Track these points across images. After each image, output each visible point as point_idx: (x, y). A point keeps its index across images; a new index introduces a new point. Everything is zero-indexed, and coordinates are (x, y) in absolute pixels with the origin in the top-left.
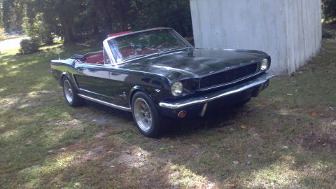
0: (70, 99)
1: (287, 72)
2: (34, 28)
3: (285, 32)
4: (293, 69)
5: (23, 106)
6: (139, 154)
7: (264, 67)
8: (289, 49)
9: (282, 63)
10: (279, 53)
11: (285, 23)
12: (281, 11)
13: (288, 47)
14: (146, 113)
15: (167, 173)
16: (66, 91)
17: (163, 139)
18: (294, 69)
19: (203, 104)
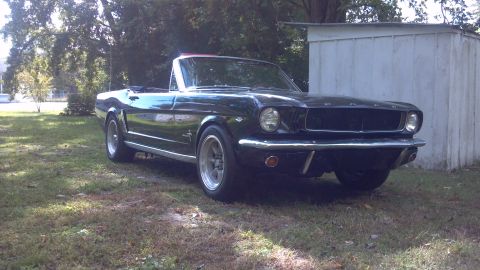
0: (112, 150)
1: (446, 165)
2: (92, 85)
3: (448, 104)
4: (454, 164)
5: (46, 153)
6: (194, 215)
7: (410, 127)
8: (452, 131)
9: (439, 150)
10: (435, 134)
11: (447, 90)
12: (444, 70)
13: (449, 129)
14: (217, 163)
15: (233, 239)
16: (109, 138)
17: (236, 204)
18: (457, 165)
19: (307, 151)
